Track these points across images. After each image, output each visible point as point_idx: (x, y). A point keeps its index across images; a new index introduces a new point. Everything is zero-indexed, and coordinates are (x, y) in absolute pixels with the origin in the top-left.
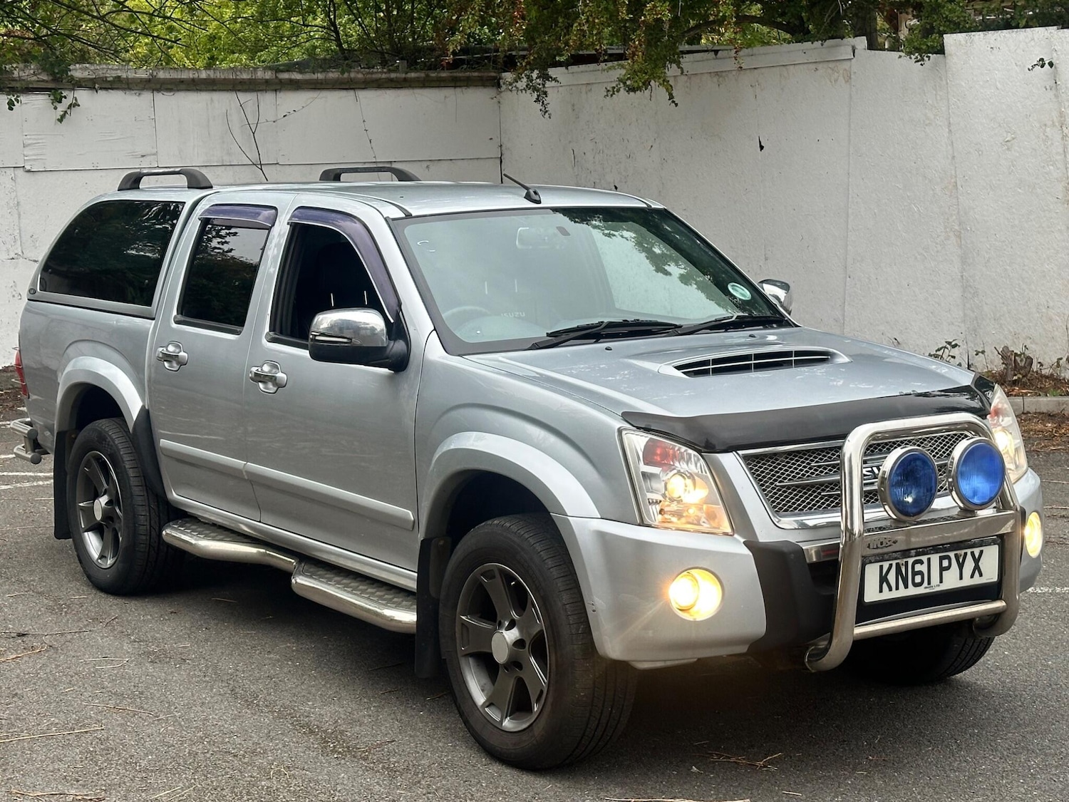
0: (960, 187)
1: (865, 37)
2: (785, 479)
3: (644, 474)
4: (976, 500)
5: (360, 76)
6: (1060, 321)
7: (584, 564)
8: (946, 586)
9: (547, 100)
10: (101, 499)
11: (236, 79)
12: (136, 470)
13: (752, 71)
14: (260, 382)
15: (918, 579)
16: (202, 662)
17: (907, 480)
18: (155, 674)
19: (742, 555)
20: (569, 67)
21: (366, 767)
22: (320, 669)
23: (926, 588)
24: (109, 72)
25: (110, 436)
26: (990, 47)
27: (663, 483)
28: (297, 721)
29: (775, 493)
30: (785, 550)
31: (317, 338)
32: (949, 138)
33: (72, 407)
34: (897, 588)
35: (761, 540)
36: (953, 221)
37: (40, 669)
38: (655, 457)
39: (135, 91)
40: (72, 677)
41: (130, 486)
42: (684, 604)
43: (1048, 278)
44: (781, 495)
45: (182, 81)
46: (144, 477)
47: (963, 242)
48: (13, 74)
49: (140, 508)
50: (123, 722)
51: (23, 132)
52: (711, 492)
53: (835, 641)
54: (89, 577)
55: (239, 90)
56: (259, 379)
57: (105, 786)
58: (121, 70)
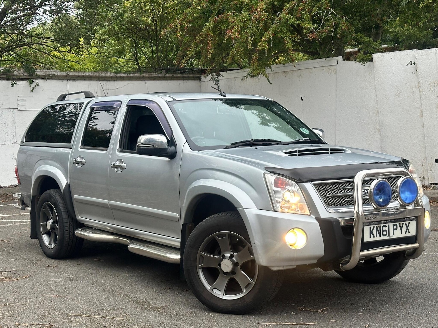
0: (379, 112)
1: (342, 56)
2: (330, 193)
3: (275, 191)
4: (407, 202)
5: (147, 75)
6: (420, 162)
7: (250, 227)
8: (396, 237)
9: (219, 83)
10: (50, 221)
11: (100, 76)
12: (64, 209)
13: (298, 70)
14: (115, 168)
15: (385, 233)
16: (91, 280)
17: (380, 193)
18: (72, 284)
19: (314, 223)
20: (227, 72)
21: (160, 314)
22: (138, 282)
23: (388, 237)
24: (51, 72)
25: (54, 195)
26: (390, 58)
27: (282, 195)
28: (131, 299)
29: (327, 199)
30: (332, 221)
31: (140, 145)
32: (375, 93)
33: (39, 186)
34: (377, 237)
35: (322, 217)
36: (377, 125)
37: (26, 283)
38: (279, 185)
39: (61, 80)
40: (39, 286)
41: (62, 215)
42: (292, 243)
43: (415, 146)
44: (329, 200)
45: (79, 76)
46: (67, 211)
47: (381, 133)
48: (14, 73)
49: (66, 224)
50: (60, 300)
51: (17, 95)
52: (301, 198)
53: (352, 258)
54: (44, 252)
55: (101, 80)
56: (114, 167)
57: (54, 321)
58: (55, 72)
